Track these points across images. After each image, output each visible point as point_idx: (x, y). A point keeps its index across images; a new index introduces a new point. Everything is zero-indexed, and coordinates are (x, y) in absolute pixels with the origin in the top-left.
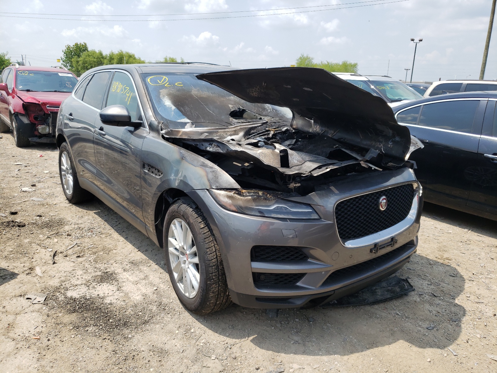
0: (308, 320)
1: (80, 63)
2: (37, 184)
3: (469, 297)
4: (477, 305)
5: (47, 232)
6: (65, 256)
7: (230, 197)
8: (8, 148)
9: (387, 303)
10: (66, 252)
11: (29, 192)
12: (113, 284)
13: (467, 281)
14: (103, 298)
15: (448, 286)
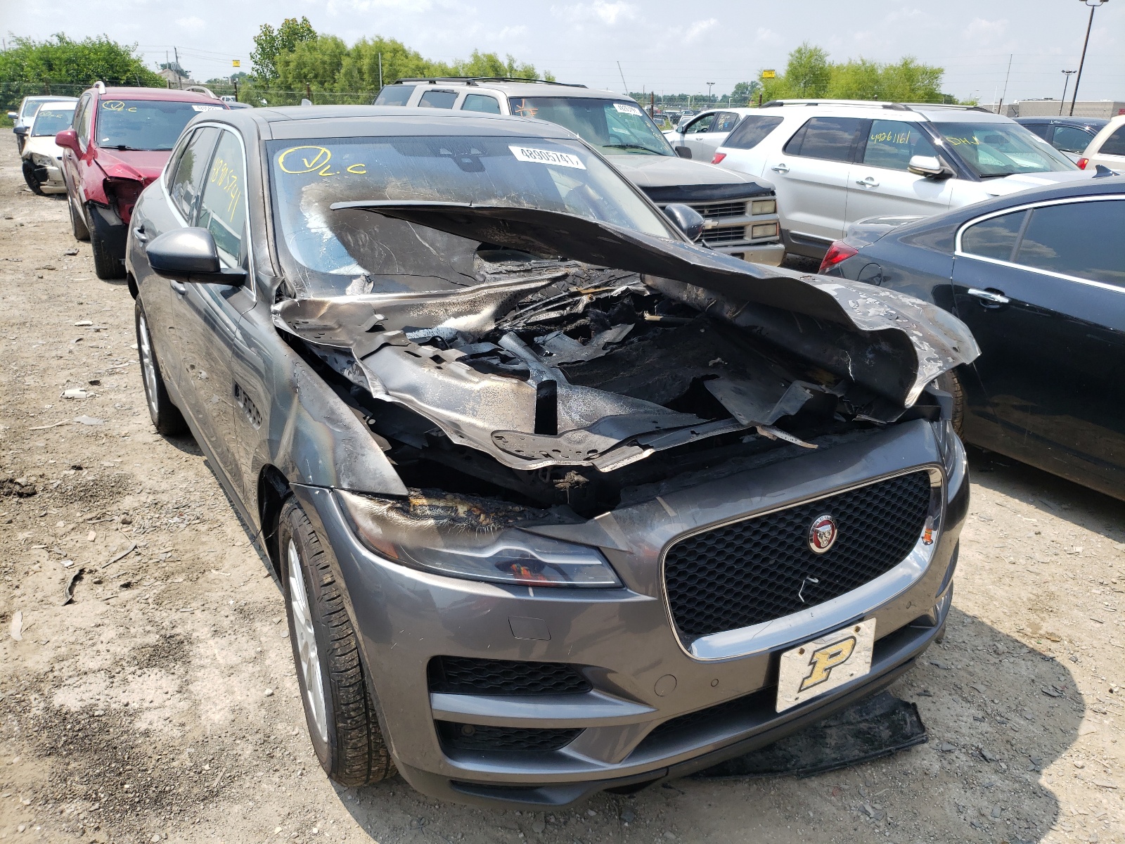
0: (620, 815)
1: (292, 66)
2: (102, 380)
3: (1082, 767)
4: (1098, 795)
5: (78, 514)
6: (95, 583)
7: (379, 519)
8: (77, 282)
9: (846, 772)
10: (105, 570)
11: (80, 401)
12: (173, 674)
13: (1088, 713)
14: (134, 714)
15: (1031, 727)
